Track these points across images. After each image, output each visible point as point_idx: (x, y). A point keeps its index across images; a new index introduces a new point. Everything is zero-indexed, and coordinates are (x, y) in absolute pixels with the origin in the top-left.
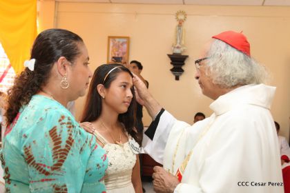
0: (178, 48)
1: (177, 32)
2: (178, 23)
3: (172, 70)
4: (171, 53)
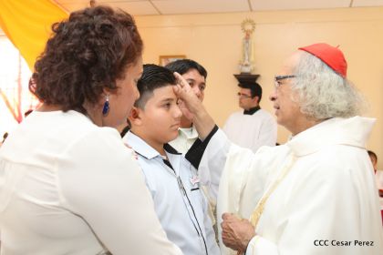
0: (246, 65)
1: (244, 45)
2: (245, 35)
4: (239, 73)
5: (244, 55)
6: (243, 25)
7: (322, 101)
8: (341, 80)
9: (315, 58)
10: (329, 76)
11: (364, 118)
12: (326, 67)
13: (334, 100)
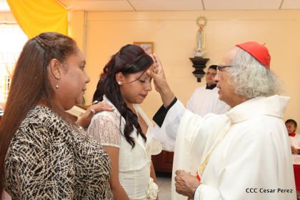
0: (199, 51)
1: (198, 36)
2: (199, 28)
3: (194, 73)
4: (193, 57)
5: (198, 44)
6: (198, 20)
7: (250, 85)
8: (265, 69)
9: (246, 53)
10: (256, 67)
11: (282, 97)
12: (254, 60)
13: (258, 85)
